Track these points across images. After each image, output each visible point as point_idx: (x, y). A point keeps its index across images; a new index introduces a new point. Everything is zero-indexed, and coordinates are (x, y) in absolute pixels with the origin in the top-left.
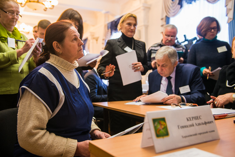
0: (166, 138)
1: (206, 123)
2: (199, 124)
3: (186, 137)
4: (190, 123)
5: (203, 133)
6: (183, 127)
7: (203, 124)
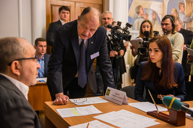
0: (108, 96)
1: (120, 98)
2: (118, 97)
3: (112, 98)
4: (115, 95)
5: (117, 100)
6: (113, 95)
7: (119, 97)
